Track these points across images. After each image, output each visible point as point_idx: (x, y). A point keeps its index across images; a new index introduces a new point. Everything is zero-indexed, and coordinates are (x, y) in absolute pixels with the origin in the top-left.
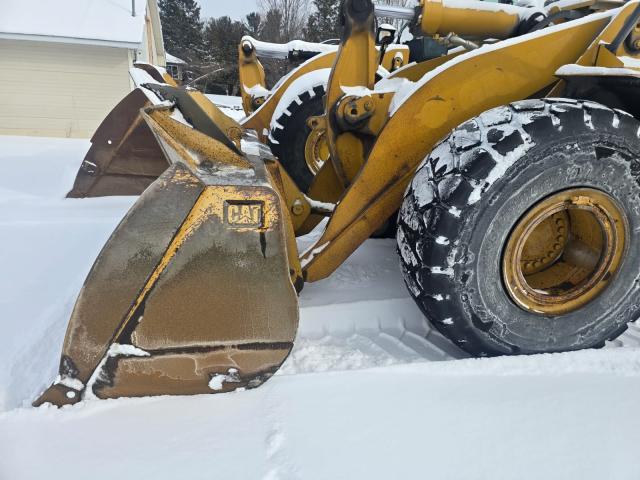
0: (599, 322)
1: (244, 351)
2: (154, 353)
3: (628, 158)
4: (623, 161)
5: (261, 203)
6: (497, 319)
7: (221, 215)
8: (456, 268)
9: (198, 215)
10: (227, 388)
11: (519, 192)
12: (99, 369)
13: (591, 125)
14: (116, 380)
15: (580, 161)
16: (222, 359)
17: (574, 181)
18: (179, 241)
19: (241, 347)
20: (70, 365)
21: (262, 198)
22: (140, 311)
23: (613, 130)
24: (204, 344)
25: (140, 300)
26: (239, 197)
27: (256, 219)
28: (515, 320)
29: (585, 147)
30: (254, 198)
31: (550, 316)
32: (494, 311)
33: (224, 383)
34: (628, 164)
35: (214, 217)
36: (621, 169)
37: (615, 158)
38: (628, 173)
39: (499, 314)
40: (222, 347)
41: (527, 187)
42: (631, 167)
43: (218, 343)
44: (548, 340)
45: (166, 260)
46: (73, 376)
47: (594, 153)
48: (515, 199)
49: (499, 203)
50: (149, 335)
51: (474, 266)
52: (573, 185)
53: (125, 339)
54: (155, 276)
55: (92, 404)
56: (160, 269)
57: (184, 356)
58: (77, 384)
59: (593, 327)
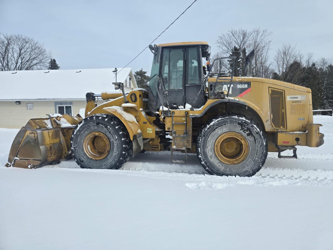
0: (108, 163)
1: (33, 161)
2: (20, 159)
3: (103, 125)
4: (102, 126)
5: (35, 133)
6: (84, 160)
7: (29, 135)
8: (74, 147)
9: (26, 135)
10: (31, 168)
11: (83, 132)
12: (13, 162)
13: (95, 119)
14: (15, 164)
15: (94, 126)
16: (30, 162)
17: (94, 130)
18: (23, 139)
19: (33, 160)
20: (10, 160)
21: (35, 132)
22: (19, 152)
23: (100, 120)
24: (28, 159)
25: (18, 149)
26: (31, 132)
27: (34, 136)
28: (88, 160)
29: (93, 123)
30: (34, 132)
31: (97, 160)
32: (83, 158)
33: (31, 167)
34: (104, 126)
35: (28, 135)
36: (102, 127)
37: (100, 125)
38: (104, 128)
39: (84, 159)
40: (30, 160)
41: (84, 131)
42: (105, 127)
43: (30, 159)
44: (96, 166)
45: (22, 143)
46: (10, 162)
47: (96, 124)
48: (82, 133)
49: (79, 134)
50: (20, 156)
51: (77, 147)
52: (94, 131)
53: (17, 157)
54: (20, 145)
55: (12, 167)
56: (21, 144)
57: (25, 160)
58: (10, 164)
59: (107, 164)
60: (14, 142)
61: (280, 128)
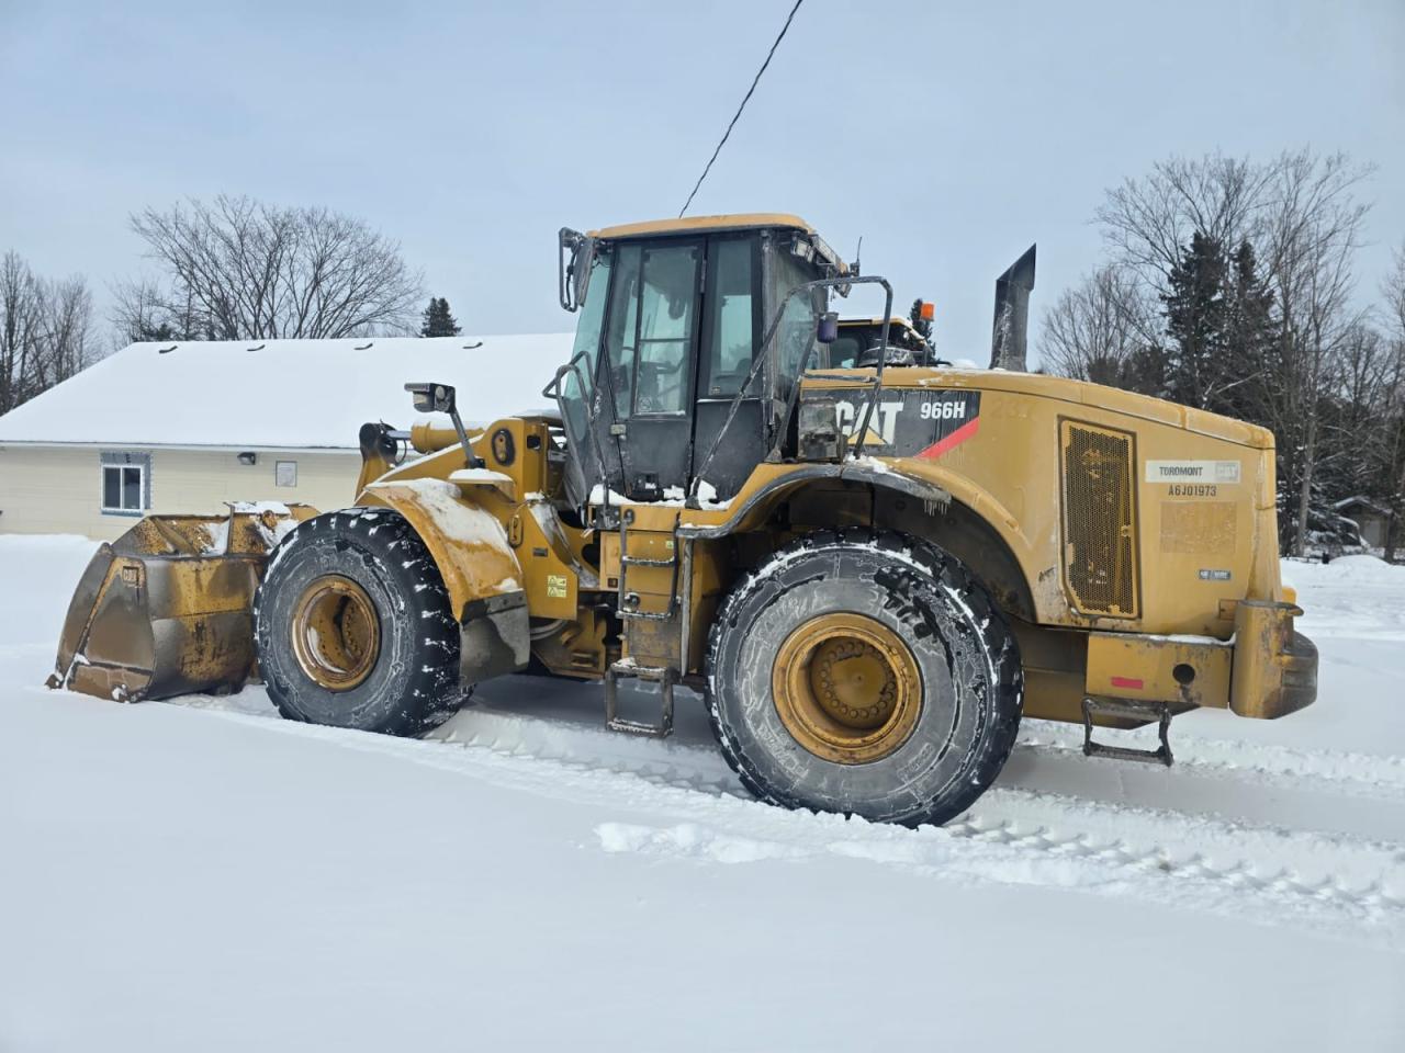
0: (368, 705)
1: (130, 673)
2: (93, 664)
3: (360, 553)
4: (357, 554)
5: (137, 569)
6: (293, 688)
7: (121, 573)
8: (261, 634)
9: (112, 575)
10: (122, 699)
11: (291, 575)
12: (70, 670)
13: (333, 526)
14: (77, 679)
15: (327, 553)
16: (119, 676)
17: (328, 569)
18: (104, 590)
19: (129, 669)
20: (61, 665)
21: (139, 566)
22: (88, 635)
23: (349, 530)
24: (113, 663)
25: (88, 626)
26: (129, 565)
27: (135, 579)
28: (304, 689)
29: (328, 542)
30: (135, 565)
31: (334, 692)
32: (288, 677)
33: (120, 695)
34: (361, 557)
35: (118, 576)
36: (357, 560)
37: (350, 550)
38: (363, 564)
39: (292, 681)
40: (120, 667)
41: (296, 572)
42: (364, 558)
43: (118, 664)
44: (327, 714)
45: (99, 601)
46: (61, 671)
47: (335, 547)
48: (290, 580)
49: (280, 583)
50: (92, 652)
51: (269, 633)
52: (330, 572)
53: (82, 653)
54: (94, 611)
55: (64, 691)
56: (97, 606)
57: (104, 669)
58: (60, 677)
59: (364, 709)
60: (75, 597)
61: (1108, 610)
